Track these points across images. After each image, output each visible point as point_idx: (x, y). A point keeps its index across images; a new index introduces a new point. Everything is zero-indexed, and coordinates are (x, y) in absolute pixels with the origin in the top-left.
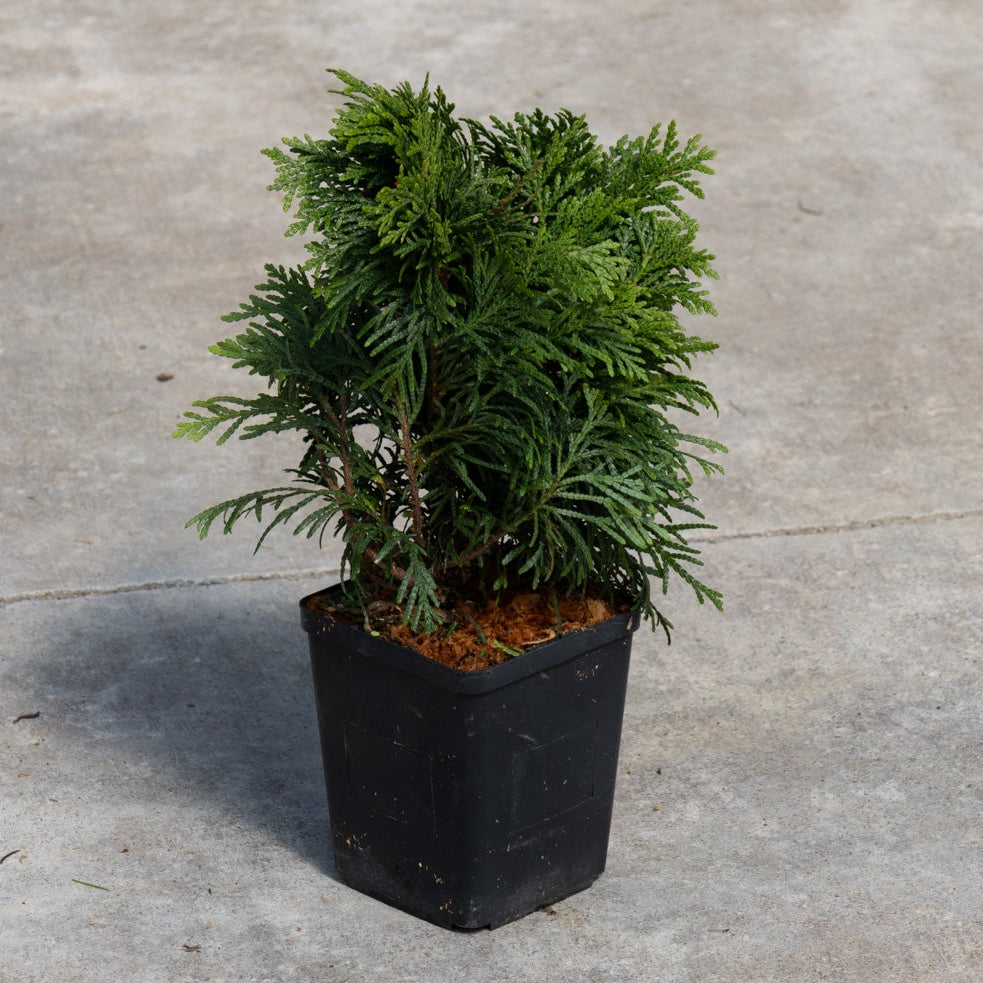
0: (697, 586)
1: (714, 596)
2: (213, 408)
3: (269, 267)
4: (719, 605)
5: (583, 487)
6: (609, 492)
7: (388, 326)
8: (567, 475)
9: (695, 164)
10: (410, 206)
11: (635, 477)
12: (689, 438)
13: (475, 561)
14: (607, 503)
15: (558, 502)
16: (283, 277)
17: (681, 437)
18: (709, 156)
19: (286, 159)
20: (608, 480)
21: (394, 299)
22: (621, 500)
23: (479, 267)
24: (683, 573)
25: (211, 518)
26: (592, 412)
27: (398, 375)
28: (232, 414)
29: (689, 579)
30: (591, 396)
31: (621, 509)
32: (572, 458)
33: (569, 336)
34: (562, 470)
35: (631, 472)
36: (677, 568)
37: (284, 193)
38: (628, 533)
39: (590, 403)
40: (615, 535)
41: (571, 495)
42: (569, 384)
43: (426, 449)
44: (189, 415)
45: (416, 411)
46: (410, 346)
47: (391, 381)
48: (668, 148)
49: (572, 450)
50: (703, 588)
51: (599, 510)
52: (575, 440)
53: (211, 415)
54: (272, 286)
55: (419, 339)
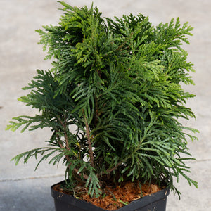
0: (188, 179)
1: (195, 183)
2: (19, 120)
3: (38, 70)
4: (196, 186)
5: (149, 146)
6: (158, 147)
7: (81, 91)
8: (143, 142)
9: (186, 32)
10: (87, 49)
11: (167, 142)
12: (186, 128)
13: (112, 172)
14: (158, 151)
15: (140, 151)
16: (43, 74)
17: (183, 128)
18: (191, 29)
19: (44, 33)
20: (158, 143)
21: (82, 81)
22: (162, 150)
23: (112, 70)
24: (184, 175)
25: (20, 158)
26: (152, 120)
27: (84, 108)
28: (26, 122)
29: (186, 177)
30: (152, 114)
31: (162, 153)
32: (145, 136)
33: (144, 93)
34: (142, 140)
35: (166, 140)
37: (43, 45)
38: (165, 161)
39: (151, 117)
40: (161, 162)
41: (145, 149)
42: (144, 110)
43: (94, 133)
44: (11, 122)
45: (91, 120)
46: (88, 98)
47: (82, 110)
48: (177, 27)
49: (145, 133)
50: (191, 180)
51: (155, 154)
52: (146, 129)
53: (18, 122)
54: (39, 77)
55: (91, 95)
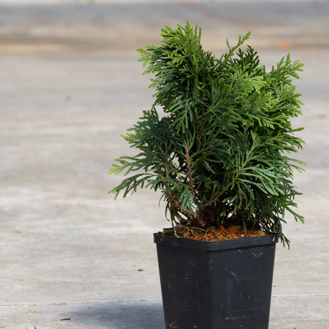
0: (295, 214)
1: (301, 218)
4: (303, 221)
5: (250, 171)
6: (261, 174)
7: (178, 103)
8: (245, 167)
11: (272, 170)
14: (261, 178)
15: (242, 177)
17: (289, 159)
18: (302, 65)
19: (144, 52)
20: (261, 170)
21: (181, 94)
22: (265, 177)
24: (290, 210)
26: (254, 142)
27: (182, 122)
29: (292, 212)
30: (254, 136)
31: (266, 181)
32: (247, 160)
33: (246, 112)
34: (244, 165)
35: (270, 169)
36: (288, 209)
38: (268, 190)
39: (254, 139)
40: (264, 190)
41: (247, 174)
42: (245, 130)
46: (186, 111)
47: (179, 125)
48: (287, 63)
49: (247, 157)
50: (297, 215)
51: (259, 181)
52: (248, 153)
55: (189, 108)
